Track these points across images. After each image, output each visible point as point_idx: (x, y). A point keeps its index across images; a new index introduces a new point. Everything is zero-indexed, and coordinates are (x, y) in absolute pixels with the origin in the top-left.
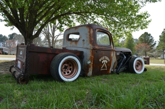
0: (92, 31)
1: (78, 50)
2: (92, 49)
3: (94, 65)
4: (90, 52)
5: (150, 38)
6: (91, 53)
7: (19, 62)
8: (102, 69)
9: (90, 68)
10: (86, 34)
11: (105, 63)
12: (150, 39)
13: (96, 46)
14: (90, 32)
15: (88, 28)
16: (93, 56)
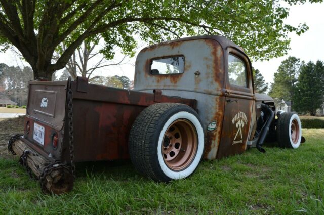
0: (219, 52)
1: (182, 97)
2: (220, 96)
3: (223, 133)
4: (217, 101)
5: (258, 78)
6: (217, 104)
7: (38, 129)
8: (235, 140)
9: (214, 139)
10: (206, 58)
11: (240, 129)
12: (258, 80)
13: (228, 89)
14: (214, 53)
15: (210, 44)
16: (222, 111)
